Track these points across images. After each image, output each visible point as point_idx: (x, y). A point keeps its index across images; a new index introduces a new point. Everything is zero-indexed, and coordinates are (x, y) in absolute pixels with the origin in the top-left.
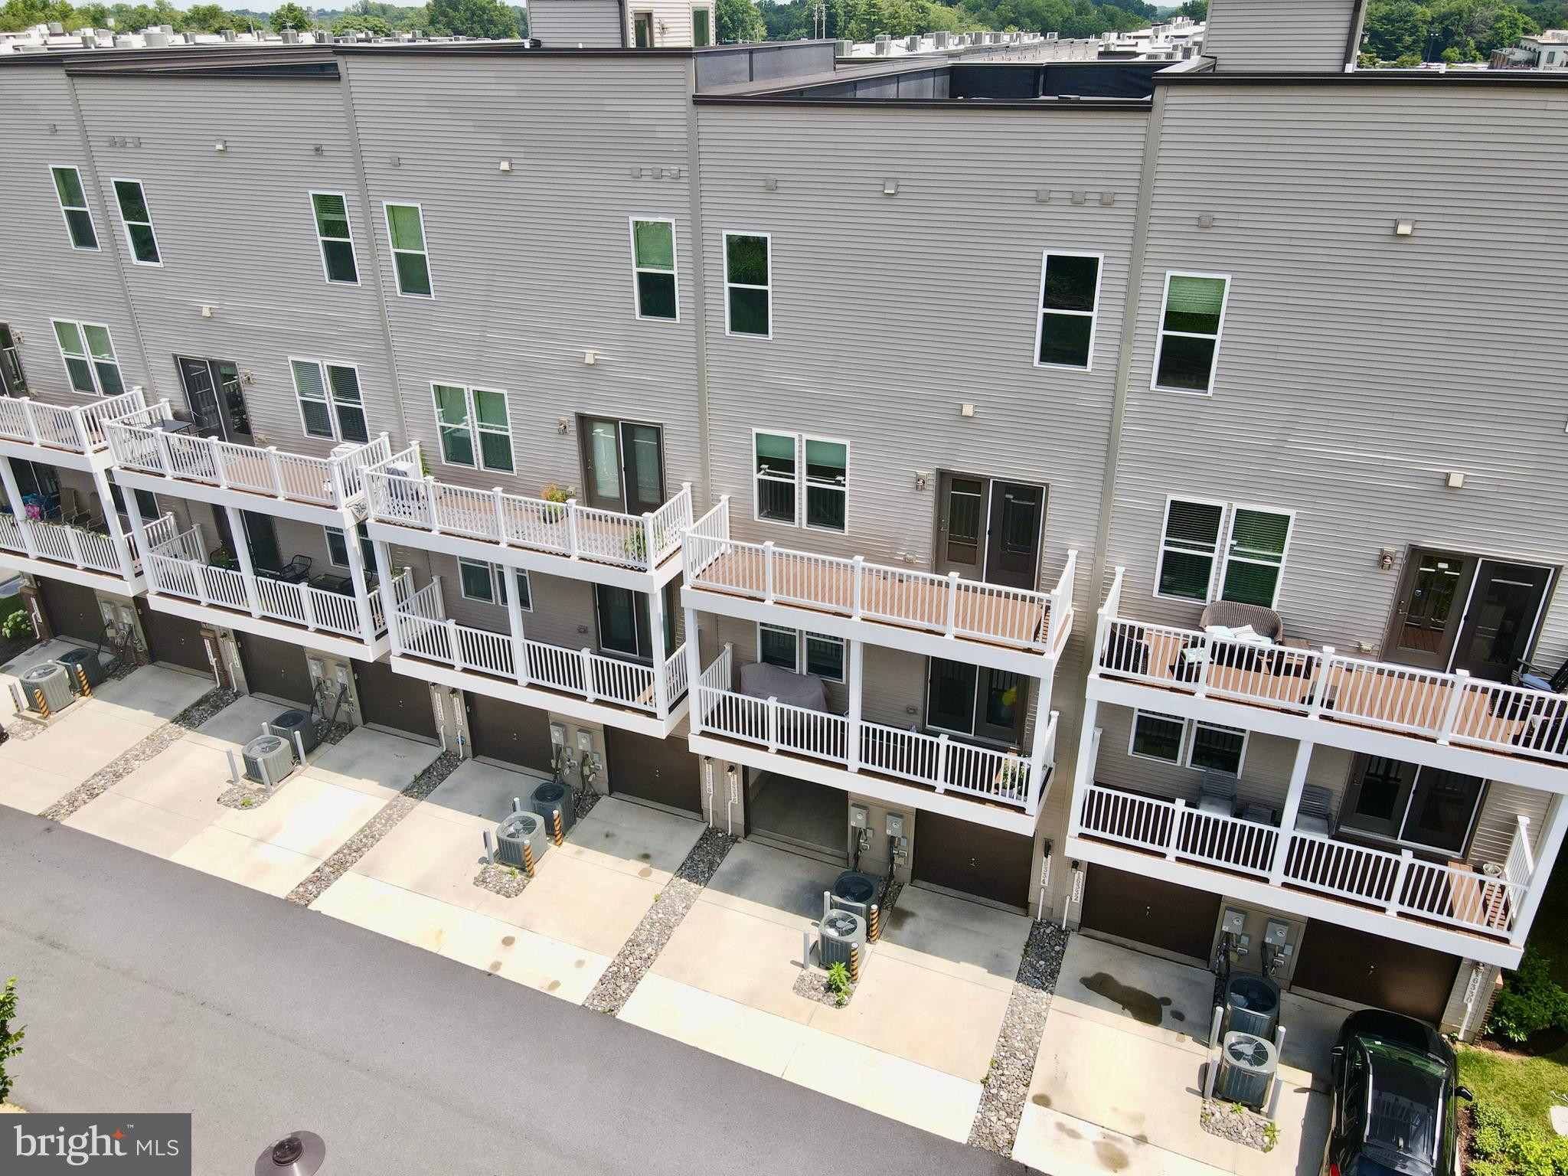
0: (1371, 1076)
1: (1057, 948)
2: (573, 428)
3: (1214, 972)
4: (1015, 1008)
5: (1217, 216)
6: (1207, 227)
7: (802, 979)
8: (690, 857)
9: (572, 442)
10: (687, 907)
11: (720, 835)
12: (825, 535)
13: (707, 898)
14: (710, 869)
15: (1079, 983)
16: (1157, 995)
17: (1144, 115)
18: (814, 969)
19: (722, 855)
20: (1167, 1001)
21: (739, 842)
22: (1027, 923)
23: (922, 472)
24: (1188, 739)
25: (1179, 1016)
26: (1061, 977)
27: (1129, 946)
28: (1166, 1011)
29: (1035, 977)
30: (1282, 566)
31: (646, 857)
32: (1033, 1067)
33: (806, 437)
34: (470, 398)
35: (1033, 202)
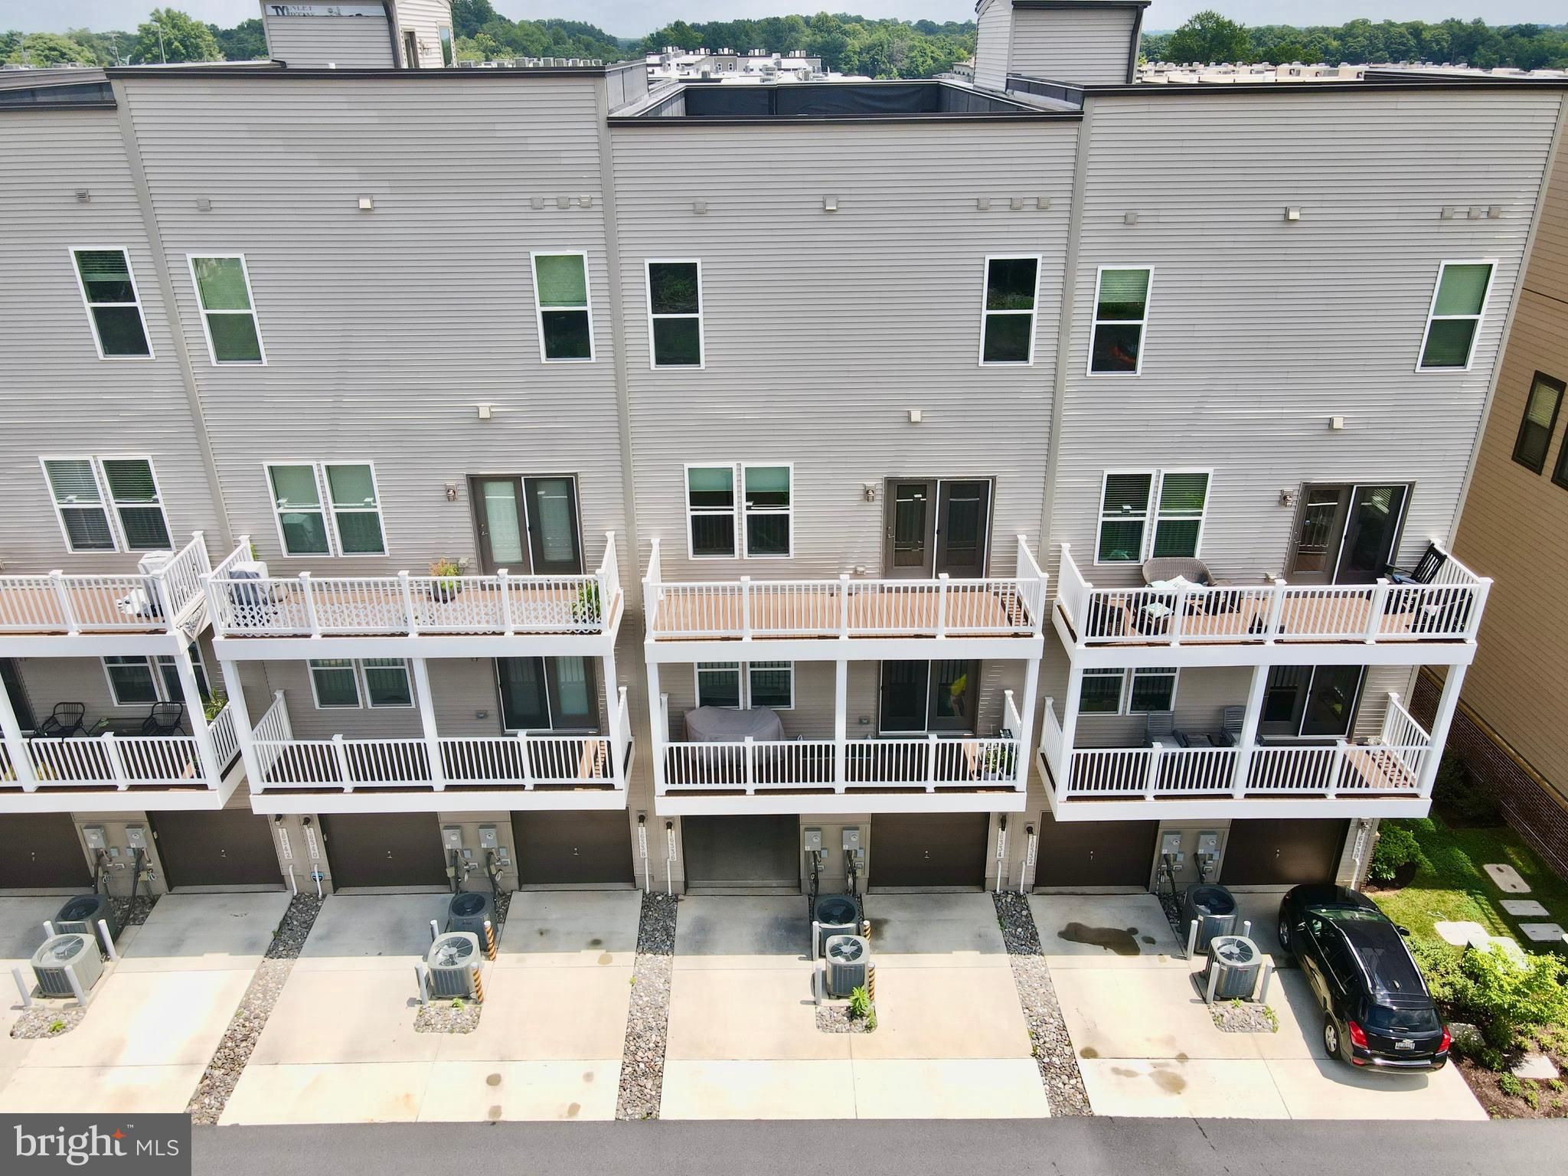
0: (1347, 938)
1: (1024, 913)
2: (463, 492)
3: (1154, 894)
4: (1021, 979)
5: (1140, 213)
6: (1132, 224)
7: (821, 1016)
8: (642, 930)
9: (463, 509)
10: (667, 981)
11: (660, 898)
12: (769, 562)
13: (682, 966)
14: (668, 935)
15: (1058, 938)
16: (1123, 927)
17: (1076, 125)
18: (826, 1002)
19: (673, 919)
20: (1134, 931)
21: (682, 900)
22: (988, 897)
23: (870, 484)
24: (1127, 689)
25: (1150, 941)
26: (1041, 937)
27: (1079, 892)
28: (1137, 938)
29: (1022, 945)
30: (1203, 519)
31: (596, 943)
32: (1064, 1026)
33: (745, 465)
34: (321, 476)
35: (975, 210)
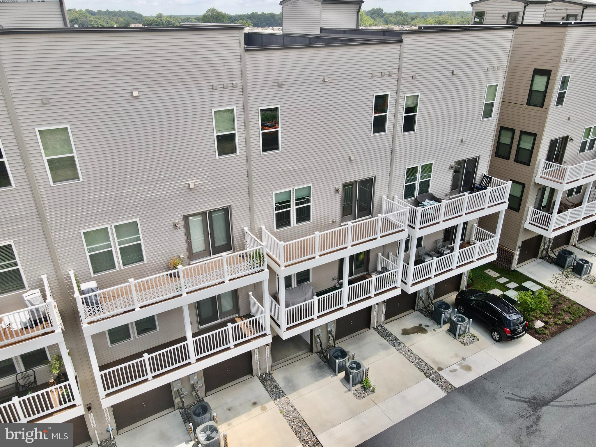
0: (490, 303)
1: (387, 331)
2: (181, 225)
3: (417, 311)
4: (404, 354)
5: (417, 75)
6: (414, 79)
7: (355, 394)
8: (268, 391)
9: (181, 231)
10: (292, 407)
11: (264, 376)
12: (304, 225)
13: (292, 397)
14: (279, 389)
15: (402, 336)
16: (417, 324)
17: (399, 44)
18: (353, 389)
19: (275, 382)
20: (420, 325)
21: (272, 373)
22: (372, 330)
23: (337, 187)
25: (427, 326)
26: (398, 337)
27: (396, 318)
28: (423, 326)
29: (395, 342)
30: (431, 179)
31: (255, 404)
32: (427, 364)
33: (295, 188)
34: (112, 231)
35: (371, 77)
